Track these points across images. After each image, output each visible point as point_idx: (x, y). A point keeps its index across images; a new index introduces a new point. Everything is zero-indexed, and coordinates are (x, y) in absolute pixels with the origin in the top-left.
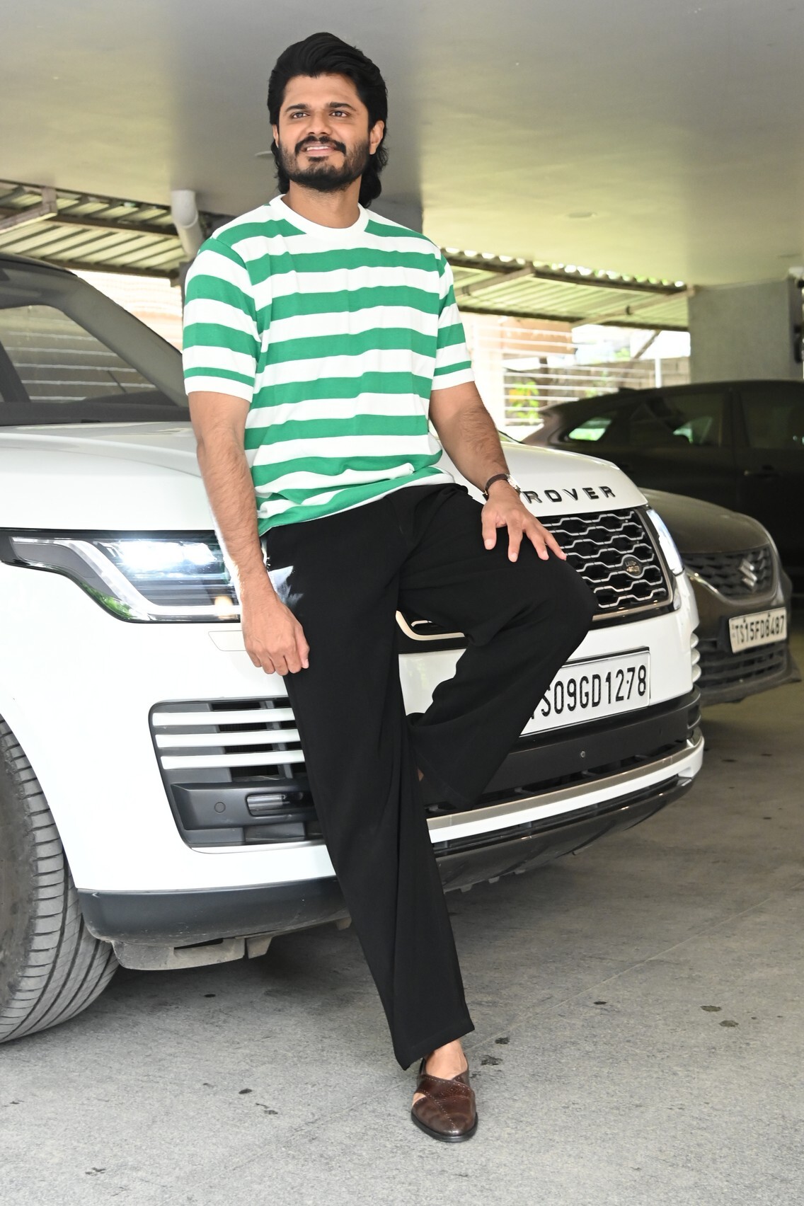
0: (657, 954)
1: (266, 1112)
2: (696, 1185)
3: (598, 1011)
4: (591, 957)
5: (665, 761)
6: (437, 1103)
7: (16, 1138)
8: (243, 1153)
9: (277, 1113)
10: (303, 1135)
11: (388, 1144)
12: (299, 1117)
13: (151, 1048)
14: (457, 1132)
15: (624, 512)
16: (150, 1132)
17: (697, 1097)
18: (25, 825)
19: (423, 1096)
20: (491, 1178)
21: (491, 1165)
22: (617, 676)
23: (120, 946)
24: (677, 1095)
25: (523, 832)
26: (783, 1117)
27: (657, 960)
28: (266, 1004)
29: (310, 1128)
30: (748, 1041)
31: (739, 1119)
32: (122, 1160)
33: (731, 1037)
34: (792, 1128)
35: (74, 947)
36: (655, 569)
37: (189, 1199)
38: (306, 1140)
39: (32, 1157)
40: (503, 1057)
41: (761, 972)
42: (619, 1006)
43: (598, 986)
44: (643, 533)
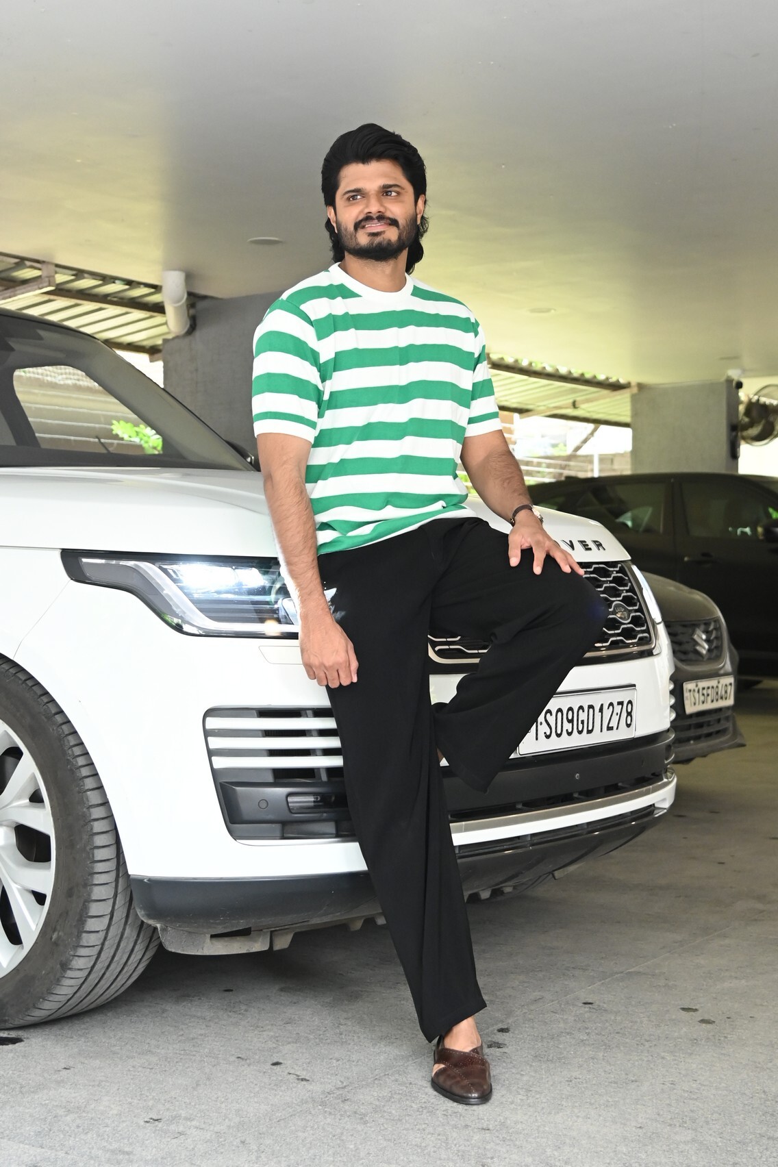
0: (634, 967)
1: (298, 1079)
2: (693, 1140)
3: (587, 1009)
4: (573, 968)
5: (646, 790)
6: (457, 1071)
7: (74, 1095)
8: (283, 1110)
9: (308, 1081)
10: (336, 1097)
11: (413, 1105)
12: (329, 1083)
13: (182, 1029)
14: (476, 1095)
15: (613, 564)
16: (195, 1093)
17: (685, 1076)
18: (84, 816)
19: (442, 1066)
20: (510, 1131)
21: (509, 1122)
22: (608, 708)
23: (164, 930)
24: (667, 1074)
25: (523, 844)
26: (764, 1092)
27: (634, 972)
28: (282, 998)
29: (341, 1092)
30: (725, 1035)
31: (725, 1093)
32: (175, 1113)
33: (709, 1032)
34: (772, 1100)
35: (121, 930)
36: (639, 616)
37: (243, 1142)
38: (340, 1101)
39: (92, 1110)
40: (506, 1042)
41: (731, 983)
42: (605, 1006)
43: (583, 990)
44: (629, 584)
